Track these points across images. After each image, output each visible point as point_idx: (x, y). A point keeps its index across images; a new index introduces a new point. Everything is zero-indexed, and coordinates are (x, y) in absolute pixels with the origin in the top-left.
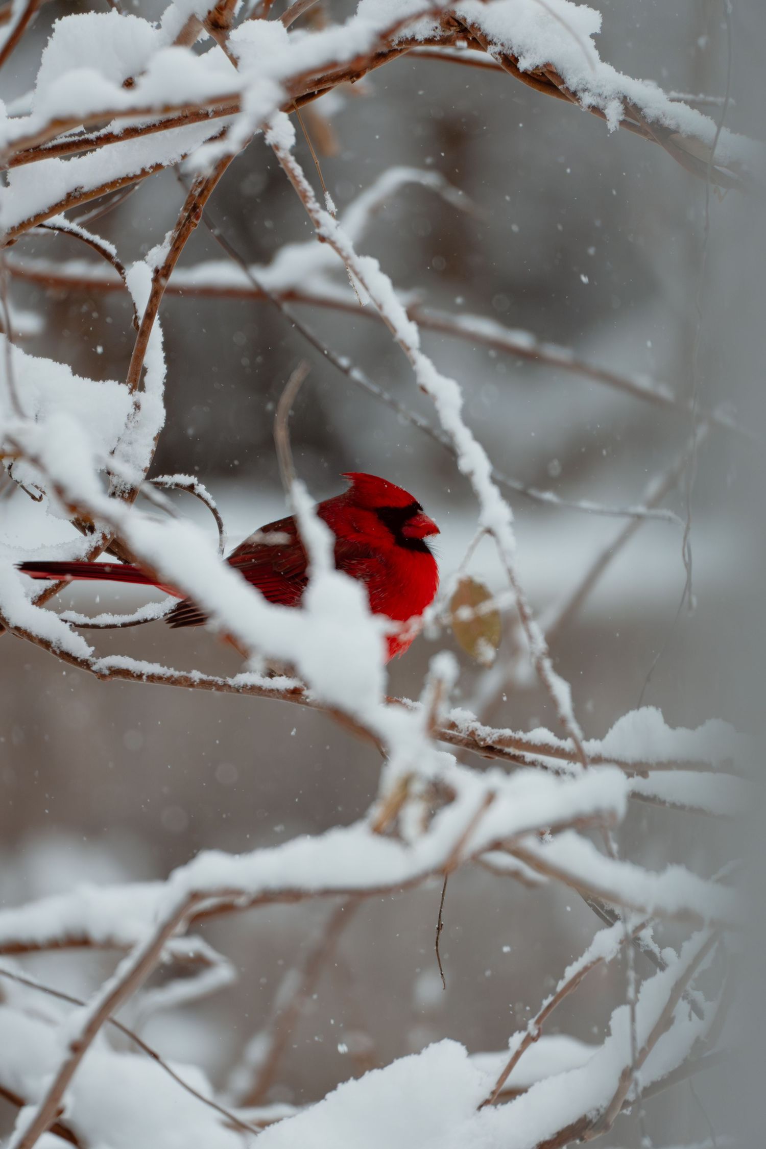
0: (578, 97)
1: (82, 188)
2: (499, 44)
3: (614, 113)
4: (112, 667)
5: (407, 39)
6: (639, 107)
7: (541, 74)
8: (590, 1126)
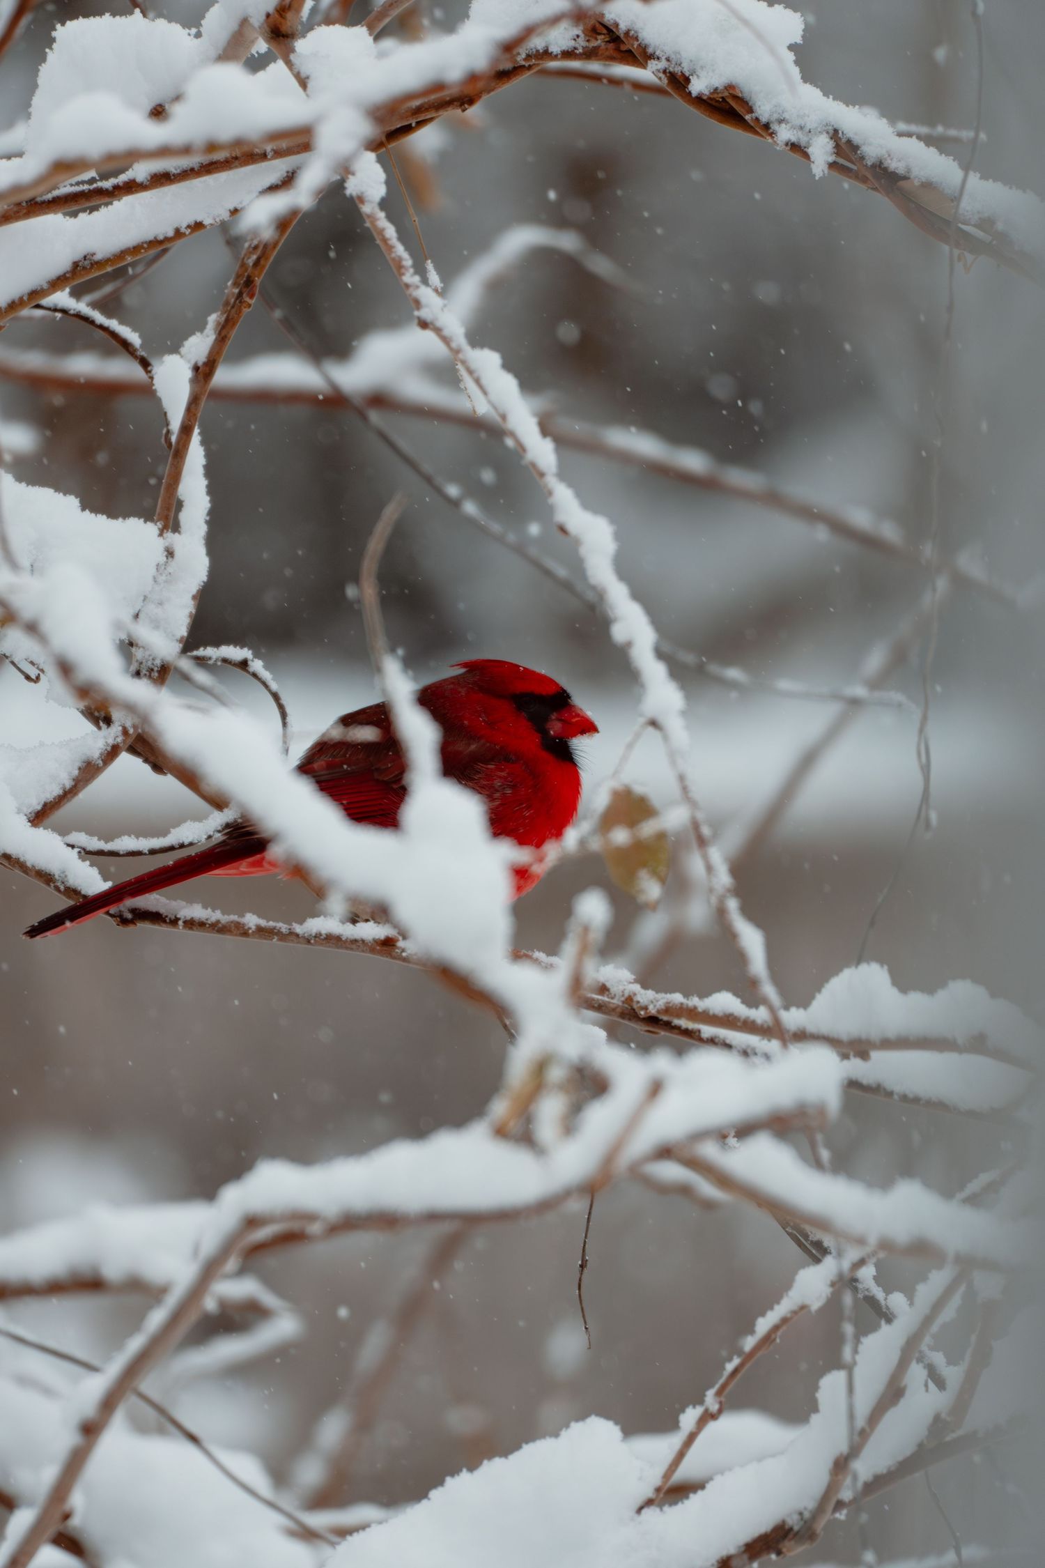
0: (771, 131)
1: (93, 254)
2: (663, 58)
3: (821, 152)
4: (136, 909)
5: (538, 51)
6: (855, 143)
7: (721, 100)
8: (791, 1536)
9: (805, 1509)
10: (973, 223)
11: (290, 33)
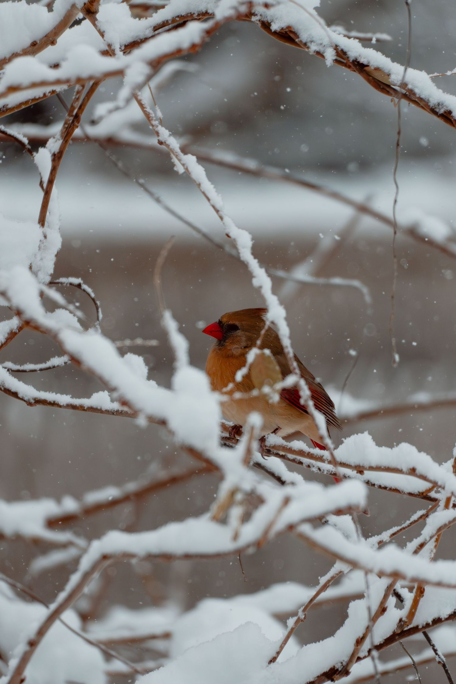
0: (307, 46)
1: (7, 105)
2: (259, 15)
3: (330, 55)
4: (36, 398)
5: (203, 12)
6: (345, 51)
7: (285, 33)
8: (337, 673)
9: (344, 661)
10: (398, 85)
11: (95, 11)
